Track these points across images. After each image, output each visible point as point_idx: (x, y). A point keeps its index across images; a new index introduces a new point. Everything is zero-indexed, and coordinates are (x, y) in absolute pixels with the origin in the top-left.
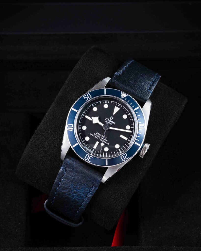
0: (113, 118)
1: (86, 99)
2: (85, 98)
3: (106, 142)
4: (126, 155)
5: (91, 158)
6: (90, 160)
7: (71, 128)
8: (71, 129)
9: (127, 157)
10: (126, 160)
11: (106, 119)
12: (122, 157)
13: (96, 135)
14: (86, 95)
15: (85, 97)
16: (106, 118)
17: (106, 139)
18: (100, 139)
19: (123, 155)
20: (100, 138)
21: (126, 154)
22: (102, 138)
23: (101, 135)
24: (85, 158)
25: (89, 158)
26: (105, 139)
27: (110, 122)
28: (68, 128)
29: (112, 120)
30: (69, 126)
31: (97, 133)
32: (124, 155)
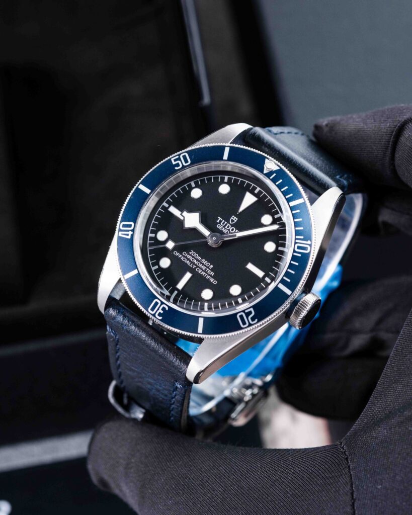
0: (235, 221)
1: (178, 165)
2: (174, 163)
3: (211, 275)
4: (250, 313)
5: (164, 309)
6: (160, 315)
7: (128, 231)
8: (128, 235)
9: (253, 319)
10: (250, 325)
11: (220, 221)
12: (241, 317)
13: (189, 257)
14: (178, 157)
15: (175, 160)
16: (220, 219)
17: (212, 270)
18: (195, 268)
19: (244, 311)
20: (196, 265)
21: (252, 309)
22: (201, 265)
23: (199, 258)
24: (149, 309)
25: (158, 309)
26: (209, 269)
27: (229, 230)
28: (120, 230)
29: (232, 226)
30: (124, 226)
31: (192, 252)
32: (246, 311)
